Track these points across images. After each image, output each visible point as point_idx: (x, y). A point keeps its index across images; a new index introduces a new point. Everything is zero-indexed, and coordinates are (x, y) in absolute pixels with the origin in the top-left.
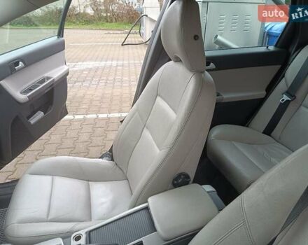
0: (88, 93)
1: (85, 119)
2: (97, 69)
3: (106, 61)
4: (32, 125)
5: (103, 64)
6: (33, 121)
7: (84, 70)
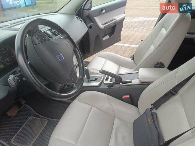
0: (135, 34)
1: (129, 47)
2: (145, 21)
3: (152, 17)
4: (104, 41)
5: (149, 19)
6: (104, 39)
7: (137, 22)
